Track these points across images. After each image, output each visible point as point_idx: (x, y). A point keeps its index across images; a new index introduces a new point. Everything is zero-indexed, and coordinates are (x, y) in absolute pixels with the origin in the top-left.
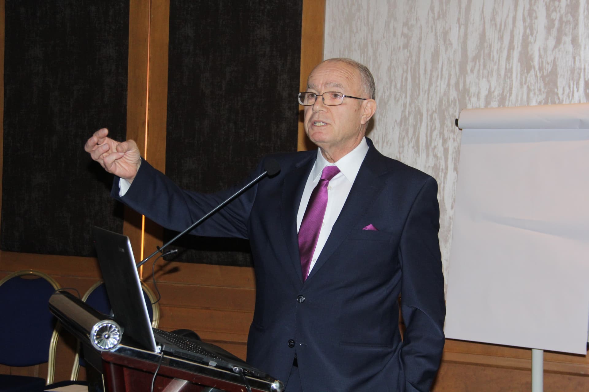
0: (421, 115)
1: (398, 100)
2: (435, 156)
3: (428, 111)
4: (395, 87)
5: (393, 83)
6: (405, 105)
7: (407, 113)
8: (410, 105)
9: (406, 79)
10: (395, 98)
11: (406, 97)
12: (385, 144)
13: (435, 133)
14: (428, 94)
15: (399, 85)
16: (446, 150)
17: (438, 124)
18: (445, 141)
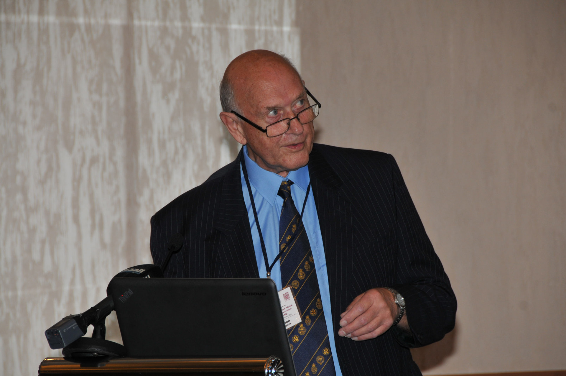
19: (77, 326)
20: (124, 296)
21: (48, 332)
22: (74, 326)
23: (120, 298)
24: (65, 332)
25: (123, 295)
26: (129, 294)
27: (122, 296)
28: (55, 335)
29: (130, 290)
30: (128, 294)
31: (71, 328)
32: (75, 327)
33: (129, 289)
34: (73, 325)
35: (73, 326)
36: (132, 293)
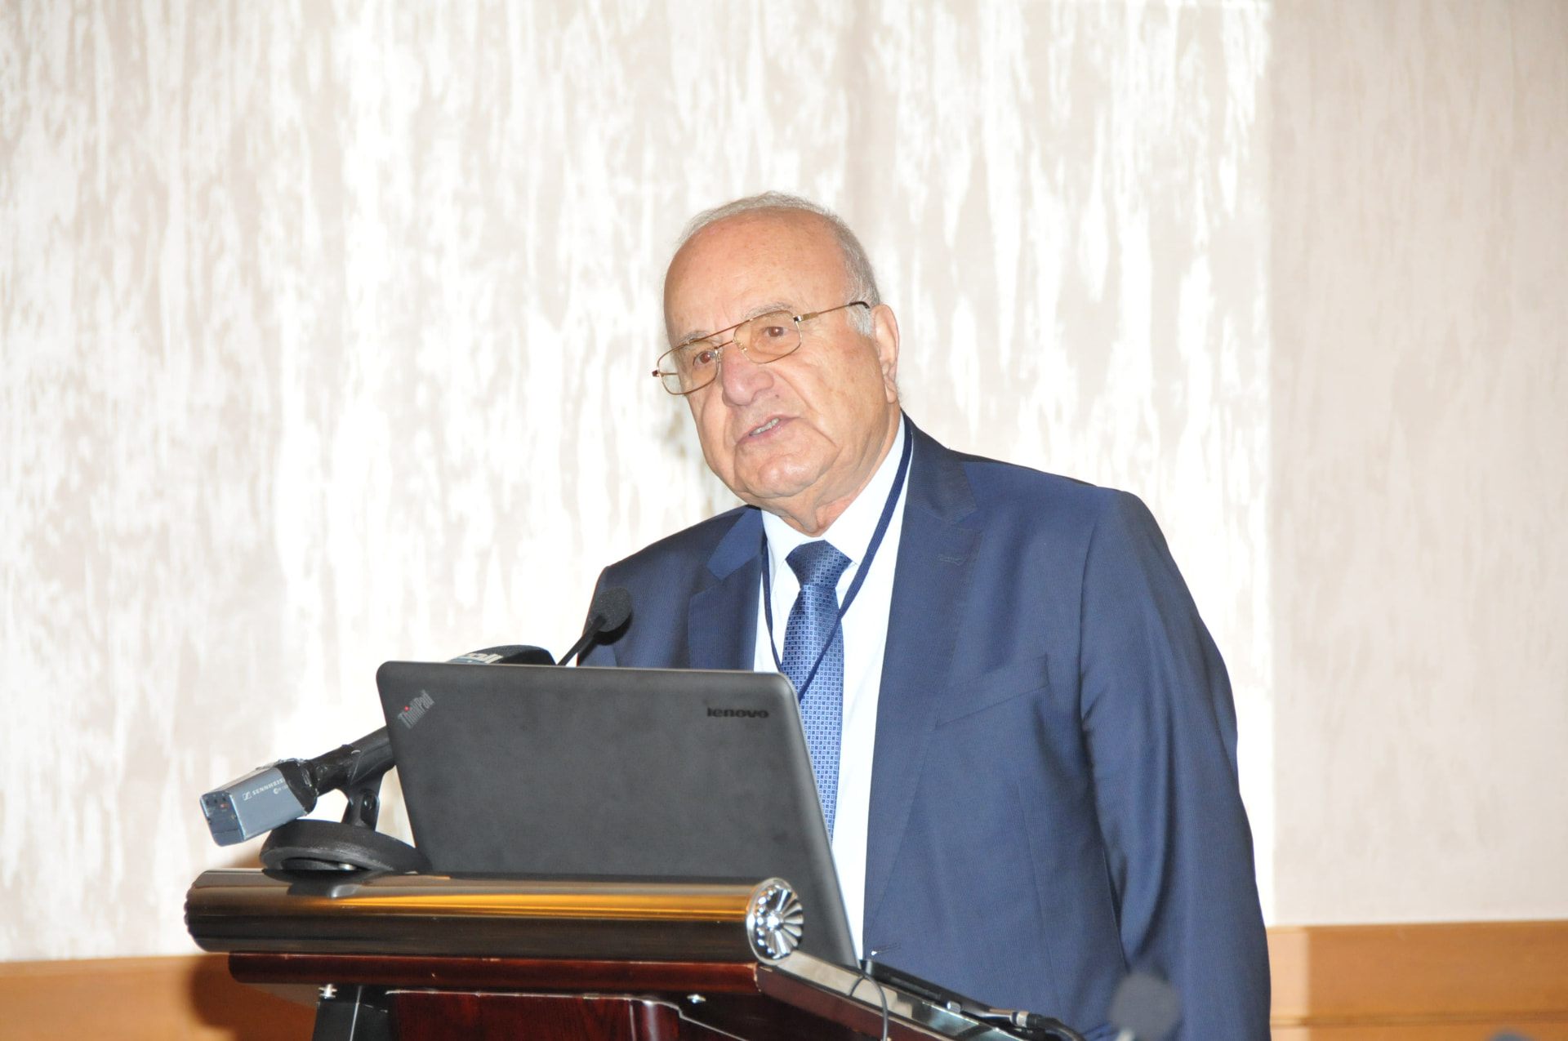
0: (162, 195)
1: (60, 134)
2: (231, 363)
3: (186, 174)
4: (45, 73)
5: (35, 61)
6: (91, 152)
7: (101, 187)
8: (113, 149)
9: (89, 43)
10: (47, 123)
11: (93, 119)
12: (16, 319)
13: (225, 268)
14: (186, 106)
15: (59, 71)
16: (270, 337)
17: (231, 232)
18: (263, 301)
19: (286, 787)
20: (411, 709)
21: (206, 798)
22: (278, 786)
23: (400, 715)
24: (247, 798)
25: (409, 706)
26: (423, 707)
27: (407, 708)
28: (222, 806)
29: (425, 694)
30: (420, 705)
31: (266, 791)
32: (280, 789)
33: (424, 692)
34: (275, 784)
35: (274, 787)
36: (432, 702)
